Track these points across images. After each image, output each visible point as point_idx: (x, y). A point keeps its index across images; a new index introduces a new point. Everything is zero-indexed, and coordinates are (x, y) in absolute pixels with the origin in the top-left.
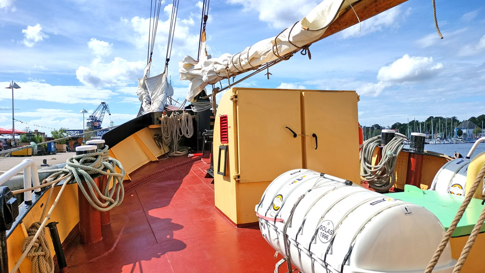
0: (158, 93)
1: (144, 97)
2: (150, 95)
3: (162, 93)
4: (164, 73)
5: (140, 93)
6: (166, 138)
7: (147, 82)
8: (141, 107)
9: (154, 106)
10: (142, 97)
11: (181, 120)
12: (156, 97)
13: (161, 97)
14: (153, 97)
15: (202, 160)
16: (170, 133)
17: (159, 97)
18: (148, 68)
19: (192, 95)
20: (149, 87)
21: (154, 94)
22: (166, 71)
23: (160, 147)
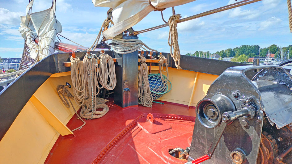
0: (46, 29)
1: (27, 34)
2: (37, 32)
3: (51, 29)
4: (52, 7)
5: (23, 30)
6: (80, 94)
7: (32, 17)
8: (26, 44)
9: (43, 43)
10: (25, 34)
11: (99, 65)
12: (45, 33)
13: (51, 34)
14: (40, 33)
15: (139, 125)
16: (84, 86)
17: (48, 34)
18: (30, 6)
19: (120, 28)
20: (35, 23)
21: (42, 30)
22: (54, 6)
23: (67, 105)
